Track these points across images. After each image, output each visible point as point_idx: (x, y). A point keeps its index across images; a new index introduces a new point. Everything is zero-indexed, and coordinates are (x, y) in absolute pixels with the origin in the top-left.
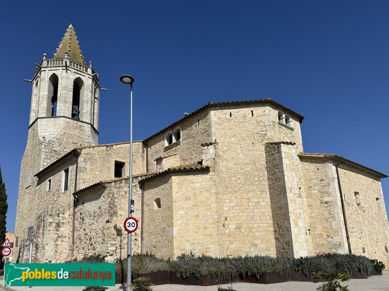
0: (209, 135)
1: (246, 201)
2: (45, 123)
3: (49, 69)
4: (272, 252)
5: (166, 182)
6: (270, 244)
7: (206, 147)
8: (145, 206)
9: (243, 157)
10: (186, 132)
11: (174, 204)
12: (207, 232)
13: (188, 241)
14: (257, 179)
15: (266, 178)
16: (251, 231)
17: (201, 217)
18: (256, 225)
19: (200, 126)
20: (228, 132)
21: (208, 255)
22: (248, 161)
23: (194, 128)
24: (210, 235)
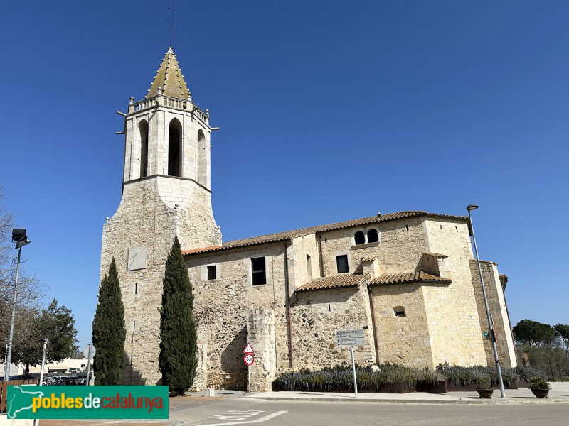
0: (425, 244)
1: (463, 314)
2: (167, 184)
3: (170, 110)
4: (484, 363)
5: (414, 291)
6: (482, 356)
7: (441, 260)
8: (376, 313)
9: (455, 271)
10: (387, 234)
11: (427, 314)
12: (455, 343)
13: (442, 351)
14: (467, 293)
15: (473, 293)
16: (468, 343)
17: (448, 329)
18: (471, 338)
19: (410, 232)
20: (442, 244)
21: (457, 365)
22: (458, 275)
23: (401, 233)
24: (457, 346)
